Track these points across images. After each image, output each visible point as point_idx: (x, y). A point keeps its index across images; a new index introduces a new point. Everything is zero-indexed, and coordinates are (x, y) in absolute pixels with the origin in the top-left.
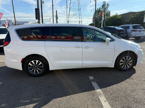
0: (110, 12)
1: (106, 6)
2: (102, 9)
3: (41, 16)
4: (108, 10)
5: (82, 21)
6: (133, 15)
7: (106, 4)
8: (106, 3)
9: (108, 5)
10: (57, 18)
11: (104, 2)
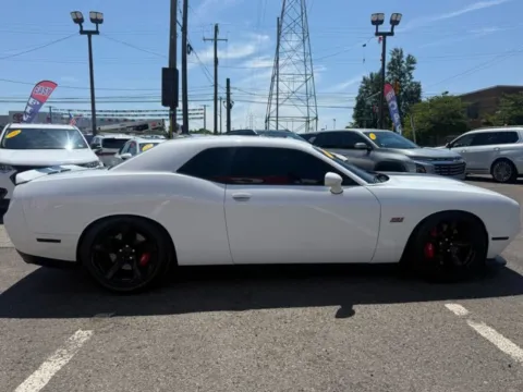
0: (418, 85)
1: (404, 65)
2: (390, 76)
3: (180, 98)
4: (411, 78)
5: (316, 118)
6: (511, 96)
7: (404, 59)
8: (405, 55)
9: (411, 61)
10: (229, 107)
11: (397, 51)
